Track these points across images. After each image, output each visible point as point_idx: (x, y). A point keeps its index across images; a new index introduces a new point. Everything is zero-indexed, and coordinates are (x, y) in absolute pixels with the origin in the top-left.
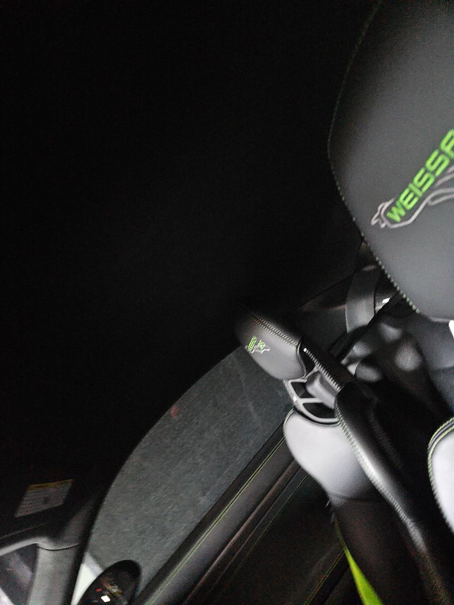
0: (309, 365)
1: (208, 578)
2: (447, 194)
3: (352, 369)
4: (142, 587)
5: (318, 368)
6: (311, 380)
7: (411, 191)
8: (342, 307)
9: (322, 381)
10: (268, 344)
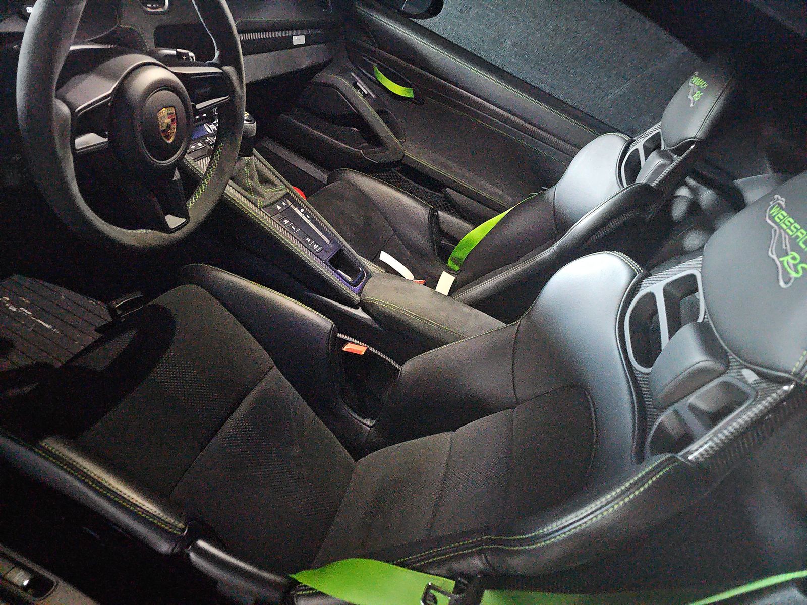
0: (679, 150)
1: (446, 86)
2: (775, 237)
3: (684, 192)
4: (419, 22)
5: (677, 159)
6: (663, 155)
7: (784, 217)
8: (769, 170)
9: (663, 166)
10: (698, 104)
